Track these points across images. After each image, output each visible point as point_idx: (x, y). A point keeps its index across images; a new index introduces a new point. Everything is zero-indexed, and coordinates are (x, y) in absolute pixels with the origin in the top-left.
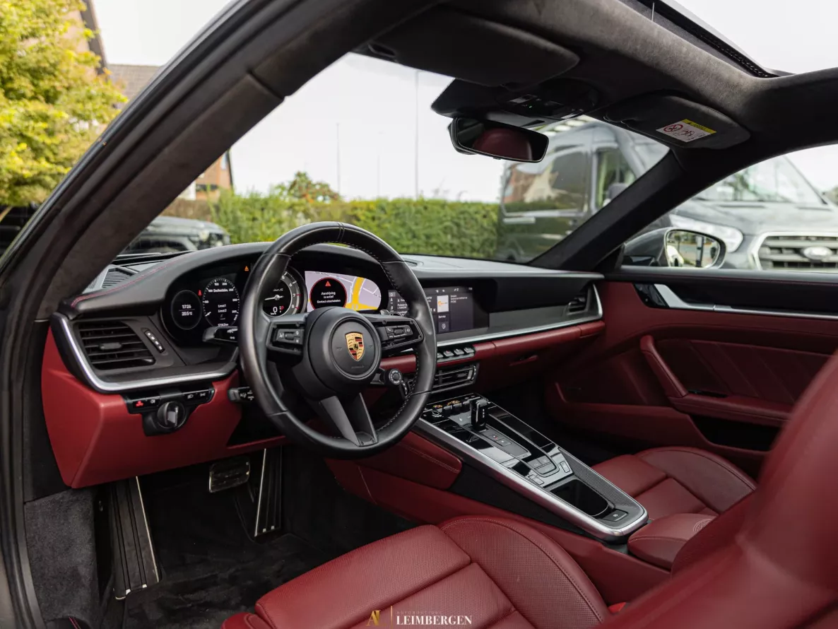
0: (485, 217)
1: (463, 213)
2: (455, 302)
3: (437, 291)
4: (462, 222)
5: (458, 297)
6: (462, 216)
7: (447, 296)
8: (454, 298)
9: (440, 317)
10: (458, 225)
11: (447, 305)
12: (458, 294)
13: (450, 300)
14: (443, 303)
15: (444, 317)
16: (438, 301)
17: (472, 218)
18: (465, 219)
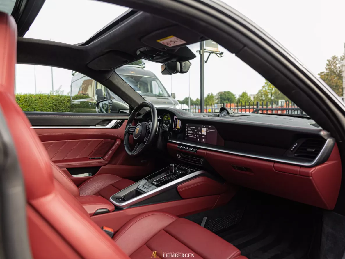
0: (68, 102)
1: (58, 100)
2: (209, 131)
3: (202, 126)
4: (58, 104)
5: (210, 130)
6: (57, 102)
7: (206, 129)
8: (209, 130)
9: (202, 136)
10: (55, 105)
11: (206, 132)
12: (211, 129)
13: (207, 130)
14: (204, 131)
15: (204, 137)
16: (202, 130)
17: (62, 102)
18: (59, 103)
